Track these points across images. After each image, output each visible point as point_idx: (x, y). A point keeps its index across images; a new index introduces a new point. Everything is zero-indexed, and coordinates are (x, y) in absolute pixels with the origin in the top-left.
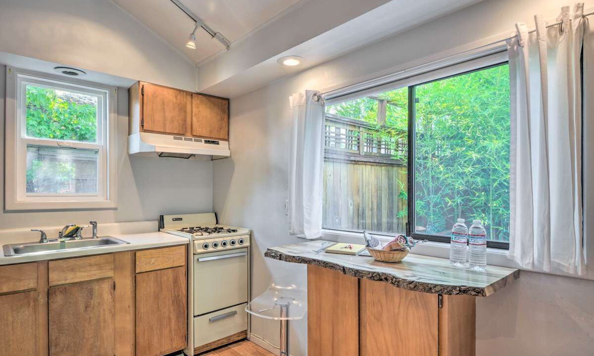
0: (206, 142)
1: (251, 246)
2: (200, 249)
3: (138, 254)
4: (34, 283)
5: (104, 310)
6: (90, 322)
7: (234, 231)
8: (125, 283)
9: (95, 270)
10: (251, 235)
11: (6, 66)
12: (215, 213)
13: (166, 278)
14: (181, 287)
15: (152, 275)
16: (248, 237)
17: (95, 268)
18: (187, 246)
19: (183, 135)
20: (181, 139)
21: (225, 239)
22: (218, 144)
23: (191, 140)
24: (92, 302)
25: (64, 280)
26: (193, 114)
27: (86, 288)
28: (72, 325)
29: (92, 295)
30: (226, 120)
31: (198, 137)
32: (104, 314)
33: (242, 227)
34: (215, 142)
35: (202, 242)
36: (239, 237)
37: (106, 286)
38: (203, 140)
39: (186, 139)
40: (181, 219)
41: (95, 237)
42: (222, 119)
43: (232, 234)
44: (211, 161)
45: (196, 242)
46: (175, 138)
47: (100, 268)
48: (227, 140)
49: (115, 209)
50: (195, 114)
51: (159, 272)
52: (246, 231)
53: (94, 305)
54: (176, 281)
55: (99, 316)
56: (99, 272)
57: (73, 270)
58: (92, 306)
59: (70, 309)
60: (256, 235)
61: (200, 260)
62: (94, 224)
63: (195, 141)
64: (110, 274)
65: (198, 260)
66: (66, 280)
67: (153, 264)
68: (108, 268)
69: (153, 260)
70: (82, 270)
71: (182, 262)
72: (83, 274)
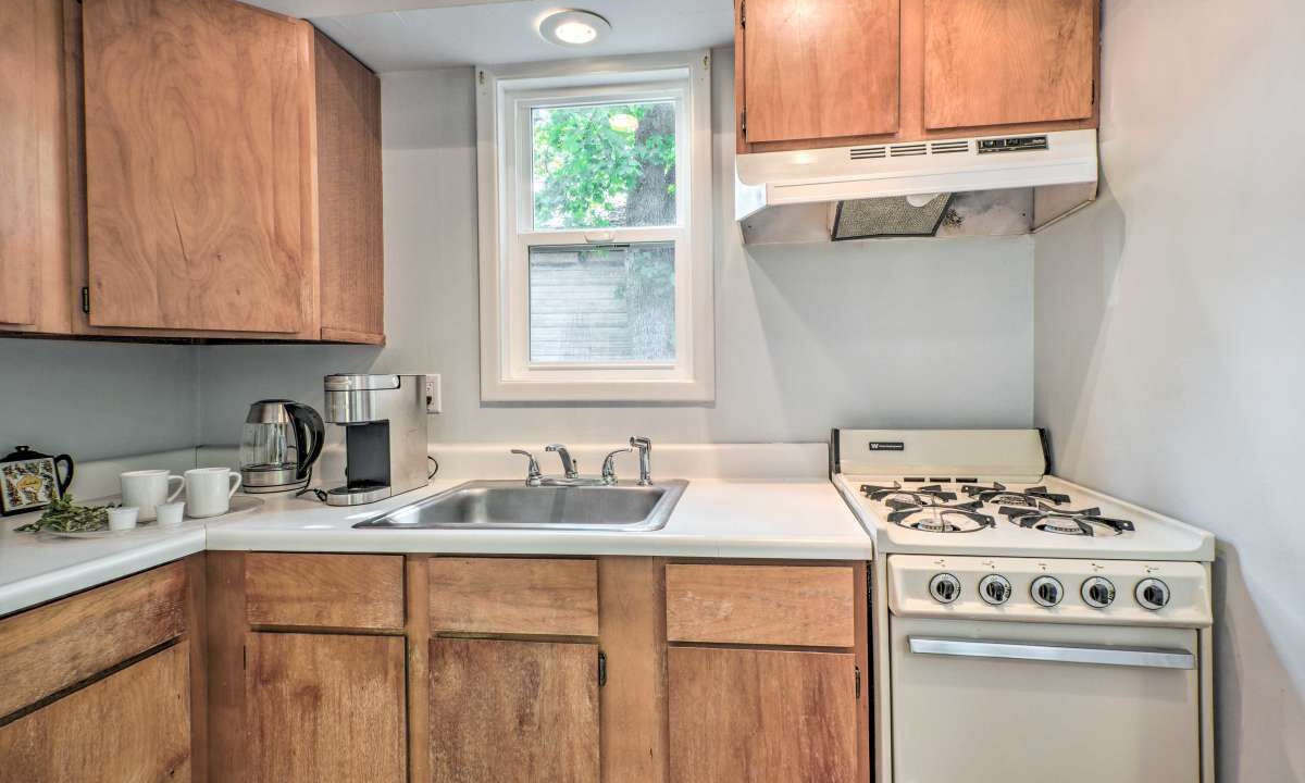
0: (985, 147)
1: (1218, 626)
2: (916, 595)
3: (673, 573)
4: (396, 615)
5: (570, 746)
6: (531, 771)
7: (1116, 525)
8: (636, 666)
9: (546, 606)
10: (1219, 569)
11: (474, 67)
12: (1043, 433)
13: (775, 683)
14: (839, 735)
15: (724, 662)
16: (1203, 574)
17: (544, 599)
18: (866, 571)
19: (888, 136)
20: (880, 154)
21: (1054, 567)
22: (1044, 146)
23: (921, 150)
24: (537, 708)
25: (466, 622)
26: (929, 46)
27: (521, 660)
28: (485, 765)
29: (538, 684)
30: (1083, 33)
31: (947, 135)
32: (571, 759)
33: (1167, 510)
34: (1029, 140)
35: (929, 565)
36: (1138, 570)
37: (577, 664)
38: (972, 142)
39: (896, 152)
40: (899, 447)
41: (646, 482)
42: (1063, 37)
43: (1104, 540)
44: (1027, 236)
45: (897, 562)
46: (855, 156)
47: (559, 603)
48: (1091, 120)
49: (709, 404)
50: (937, 47)
51: (749, 654)
52: (1192, 541)
53: (541, 719)
54: (817, 706)
55: (557, 759)
56: (554, 613)
57: (485, 591)
58: (536, 719)
59: (481, 713)
60: (1255, 573)
61: (918, 645)
62: (644, 445)
63: (937, 150)
64: (588, 627)
65: (908, 639)
66: (470, 621)
67: (726, 618)
68: (579, 605)
69: (726, 605)
70: (509, 597)
71: (845, 633)
72: (513, 611)
